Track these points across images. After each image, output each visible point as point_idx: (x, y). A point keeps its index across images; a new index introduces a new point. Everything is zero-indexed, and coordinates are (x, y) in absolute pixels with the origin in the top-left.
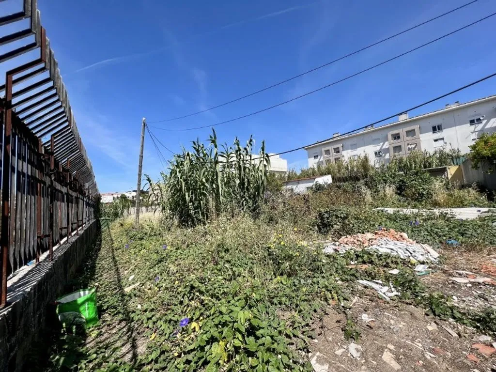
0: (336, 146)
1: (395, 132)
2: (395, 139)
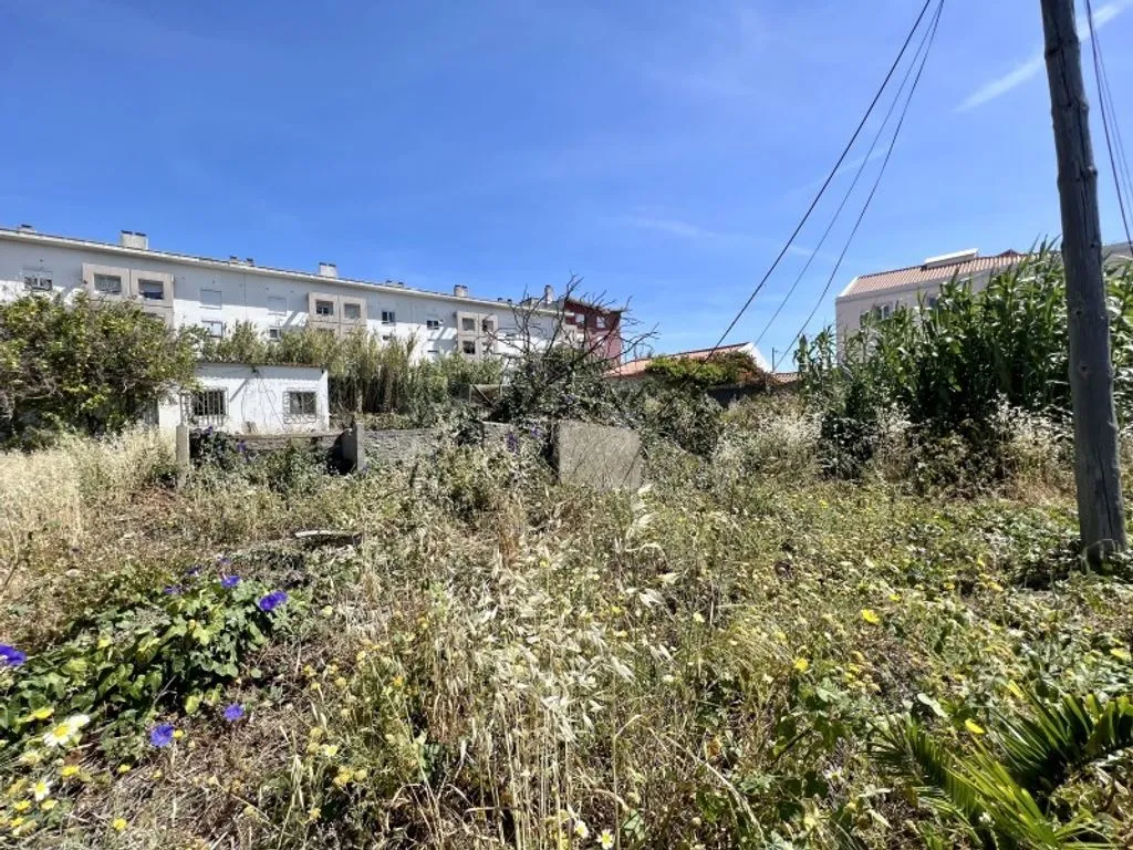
0: (149, 275)
1: (325, 297)
2: (319, 312)
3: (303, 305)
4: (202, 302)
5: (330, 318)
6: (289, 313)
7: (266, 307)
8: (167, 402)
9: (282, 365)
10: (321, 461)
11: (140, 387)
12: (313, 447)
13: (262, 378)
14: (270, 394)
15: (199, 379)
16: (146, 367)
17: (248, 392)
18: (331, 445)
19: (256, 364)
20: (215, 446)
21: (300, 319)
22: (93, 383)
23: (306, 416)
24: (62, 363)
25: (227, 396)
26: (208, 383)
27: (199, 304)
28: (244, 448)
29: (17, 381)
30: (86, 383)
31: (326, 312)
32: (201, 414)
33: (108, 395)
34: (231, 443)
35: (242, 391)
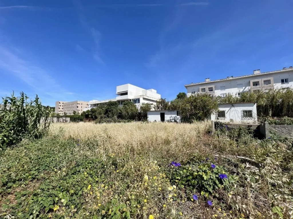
0: (210, 86)
1: (256, 80)
2: (253, 85)
3: (249, 84)
4: (221, 89)
5: (258, 86)
6: (244, 88)
7: (237, 87)
8: (212, 114)
9: (240, 103)
10: (251, 133)
11: (208, 111)
12: (248, 128)
13: (235, 107)
14: (237, 112)
15: (219, 108)
16: (208, 107)
17: (231, 111)
18: (255, 128)
19: (233, 104)
20: (220, 126)
21: (247, 89)
22: (200, 111)
23: (249, 118)
24: (195, 107)
25: (226, 112)
26: (221, 109)
27: (220, 90)
28: (227, 127)
29: (190, 111)
30: (199, 111)
31: (257, 85)
32: (219, 117)
33: (202, 113)
34: (224, 125)
35: (229, 111)
